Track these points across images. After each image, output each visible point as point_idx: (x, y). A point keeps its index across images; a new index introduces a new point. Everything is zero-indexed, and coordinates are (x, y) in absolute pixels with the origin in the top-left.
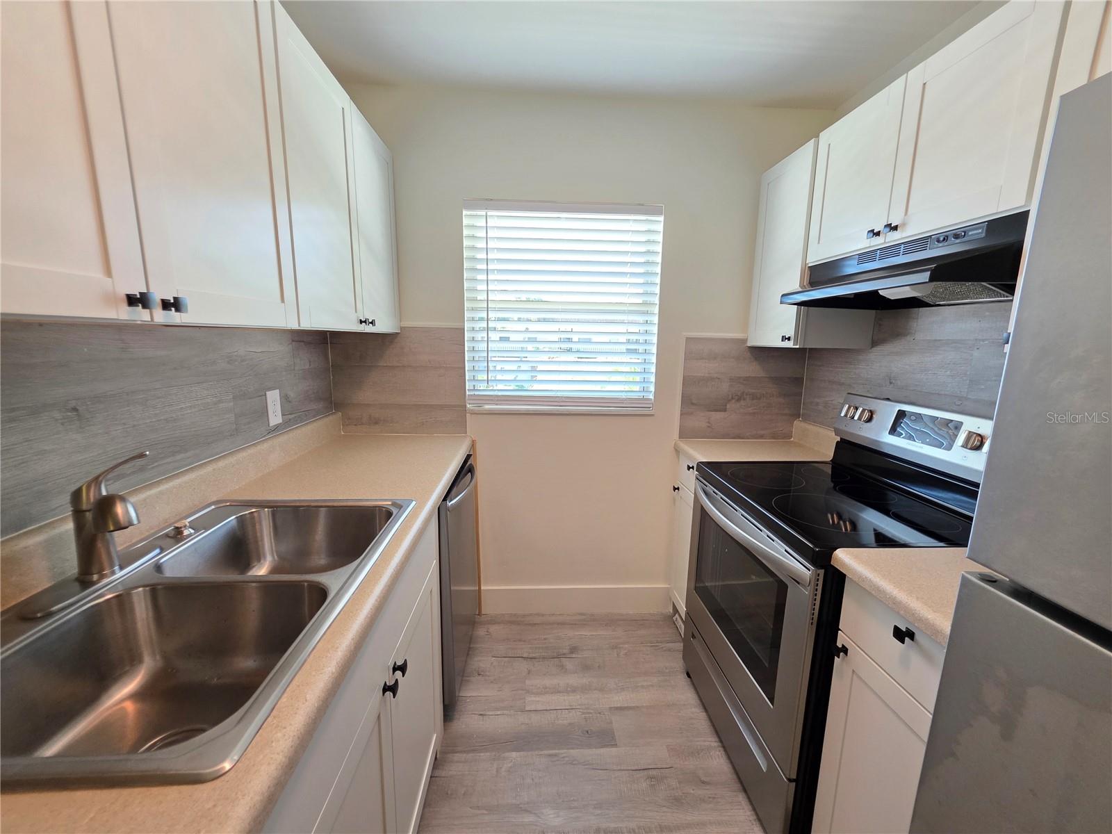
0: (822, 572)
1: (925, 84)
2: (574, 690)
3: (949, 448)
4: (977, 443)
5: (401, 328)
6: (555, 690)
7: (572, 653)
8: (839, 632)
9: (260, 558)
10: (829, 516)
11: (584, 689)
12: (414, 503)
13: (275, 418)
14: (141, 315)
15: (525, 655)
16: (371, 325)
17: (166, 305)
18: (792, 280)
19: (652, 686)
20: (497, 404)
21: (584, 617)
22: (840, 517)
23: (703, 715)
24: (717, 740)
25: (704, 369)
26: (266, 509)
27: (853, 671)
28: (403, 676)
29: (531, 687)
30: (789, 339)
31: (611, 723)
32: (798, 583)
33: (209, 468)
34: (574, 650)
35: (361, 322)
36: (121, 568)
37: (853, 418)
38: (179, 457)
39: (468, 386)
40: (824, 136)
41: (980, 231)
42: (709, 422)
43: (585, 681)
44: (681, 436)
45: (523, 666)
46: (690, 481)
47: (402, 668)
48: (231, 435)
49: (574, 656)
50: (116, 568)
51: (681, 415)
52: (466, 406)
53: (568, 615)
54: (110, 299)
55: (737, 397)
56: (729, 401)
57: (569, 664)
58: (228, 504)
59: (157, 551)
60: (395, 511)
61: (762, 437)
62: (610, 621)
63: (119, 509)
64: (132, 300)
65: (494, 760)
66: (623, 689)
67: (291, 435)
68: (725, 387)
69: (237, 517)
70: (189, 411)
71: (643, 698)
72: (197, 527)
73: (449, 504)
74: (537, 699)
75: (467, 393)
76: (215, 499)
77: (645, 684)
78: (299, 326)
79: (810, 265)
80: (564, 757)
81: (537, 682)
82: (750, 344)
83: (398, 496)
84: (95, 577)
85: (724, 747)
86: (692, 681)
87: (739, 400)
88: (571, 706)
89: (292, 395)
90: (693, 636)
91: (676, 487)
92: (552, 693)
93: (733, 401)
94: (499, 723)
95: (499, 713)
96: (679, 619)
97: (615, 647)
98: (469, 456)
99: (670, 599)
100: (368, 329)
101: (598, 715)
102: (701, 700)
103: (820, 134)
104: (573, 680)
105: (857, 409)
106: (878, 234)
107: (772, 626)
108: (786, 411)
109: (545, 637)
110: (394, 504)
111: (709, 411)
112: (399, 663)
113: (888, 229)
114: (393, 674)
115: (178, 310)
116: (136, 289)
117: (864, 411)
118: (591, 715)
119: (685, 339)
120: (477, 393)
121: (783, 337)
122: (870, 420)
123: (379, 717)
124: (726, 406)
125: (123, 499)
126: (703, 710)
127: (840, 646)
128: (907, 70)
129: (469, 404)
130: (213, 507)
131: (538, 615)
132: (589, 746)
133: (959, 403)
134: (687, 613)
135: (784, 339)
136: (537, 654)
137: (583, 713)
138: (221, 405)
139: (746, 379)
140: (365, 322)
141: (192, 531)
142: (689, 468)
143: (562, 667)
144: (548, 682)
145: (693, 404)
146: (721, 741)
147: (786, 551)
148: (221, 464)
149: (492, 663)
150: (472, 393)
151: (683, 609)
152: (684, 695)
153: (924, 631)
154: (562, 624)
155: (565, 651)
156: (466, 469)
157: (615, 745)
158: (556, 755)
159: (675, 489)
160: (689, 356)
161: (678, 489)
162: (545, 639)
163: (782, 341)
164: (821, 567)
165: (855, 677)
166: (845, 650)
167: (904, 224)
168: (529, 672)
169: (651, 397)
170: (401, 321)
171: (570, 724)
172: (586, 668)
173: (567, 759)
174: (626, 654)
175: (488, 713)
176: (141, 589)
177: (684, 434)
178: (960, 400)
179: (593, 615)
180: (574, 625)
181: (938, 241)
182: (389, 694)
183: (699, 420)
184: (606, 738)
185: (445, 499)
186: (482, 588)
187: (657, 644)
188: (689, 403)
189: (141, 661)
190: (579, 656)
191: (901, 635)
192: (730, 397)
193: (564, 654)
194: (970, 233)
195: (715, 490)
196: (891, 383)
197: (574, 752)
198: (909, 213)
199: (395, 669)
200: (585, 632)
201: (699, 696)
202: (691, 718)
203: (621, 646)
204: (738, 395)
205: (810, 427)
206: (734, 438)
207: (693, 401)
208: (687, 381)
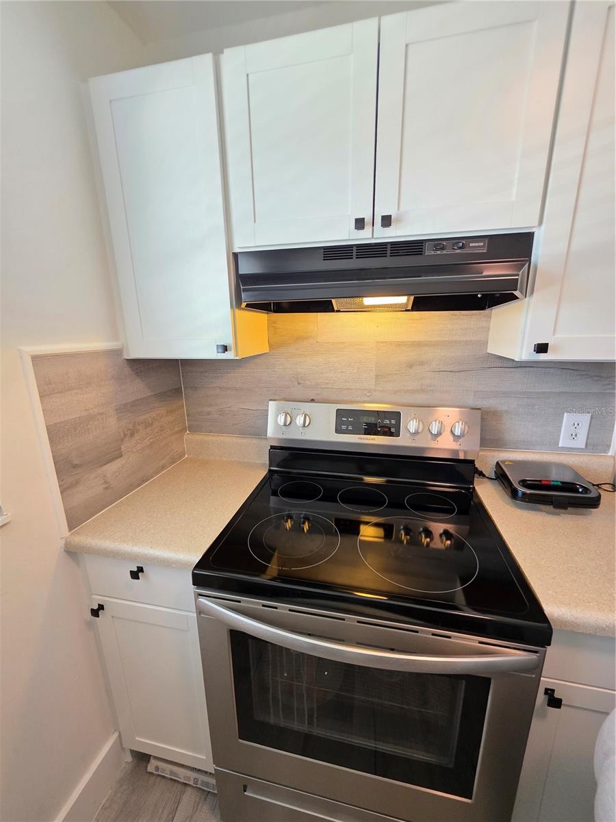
1: (407, 45)
25: (75, 405)
30: (224, 349)
41: (482, 244)
42: (105, 482)
44: (71, 527)
55: (129, 432)
56: (122, 440)
68: (113, 424)
79: (238, 250)
87: (132, 435)
91: (96, 607)
93: (127, 439)
108: (177, 429)
111: (101, 466)
119: (30, 360)
121: (218, 346)
124: (120, 449)
133: (369, 394)
139: (134, 404)
142: (135, 575)
145: (75, 466)
147: (480, 643)
161: (101, 607)
163: (217, 352)
177: (75, 519)
178: (370, 392)
192: (122, 435)
196: (299, 384)
204: (130, 429)
205: (210, 438)
206: (139, 485)
207: (75, 462)
208: (55, 434)
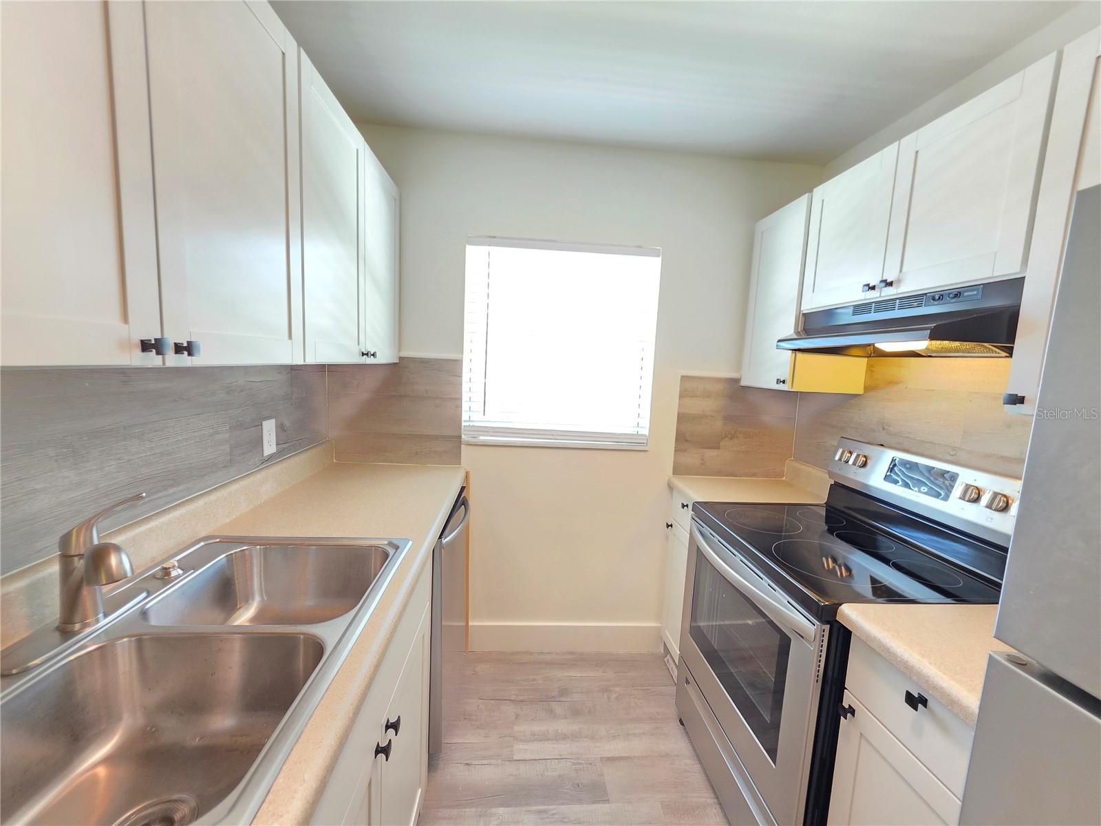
0: (827, 627)
1: (917, 152)
2: (565, 737)
3: (946, 498)
4: (974, 496)
5: (401, 358)
6: (544, 738)
7: (561, 695)
8: (845, 690)
9: (248, 599)
10: (824, 559)
11: (574, 737)
12: (411, 543)
13: (270, 447)
14: (152, 359)
15: (513, 698)
16: (372, 357)
17: (179, 349)
18: (787, 326)
19: (644, 734)
20: (492, 436)
21: (573, 656)
22: (835, 560)
23: (697, 767)
24: (713, 795)
25: (697, 406)
26: (258, 547)
27: (861, 734)
28: (396, 735)
29: (519, 734)
30: (784, 382)
31: (602, 775)
32: (802, 637)
33: (200, 503)
34: (564, 692)
35: (363, 354)
36: (106, 616)
37: (847, 462)
38: (171, 491)
39: (465, 417)
40: (819, 192)
41: (975, 292)
42: (702, 460)
43: (575, 727)
44: (674, 473)
45: (510, 710)
46: (685, 520)
47: (394, 726)
48: (224, 467)
49: (563, 699)
50: (101, 615)
51: (675, 451)
52: (461, 437)
53: (557, 654)
54: (124, 345)
55: (729, 436)
56: (723, 438)
57: (558, 708)
58: (218, 540)
59: (144, 595)
60: (391, 551)
61: (754, 475)
62: (600, 661)
63: (113, 560)
64: (145, 346)
65: (480, 816)
66: (614, 737)
67: (285, 464)
68: (718, 425)
69: (227, 556)
70: (185, 444)
71: (636, 746)
72: (186, 566)
73: (444, 541)
74: (526, 747)
75: (463, 424)
76: (203, 534)
77: (637, 731)
78: (305, 361)
79: (805, 312)
80: (553, 814)
81: (524, 728)
82: (743, 383)
83: (395, 536)
84: (77, 626)
85: (720, 804)
86: (685, 729)
87: (732, 438)
88: (560, 755)
89: (287, 424)
90: (687, 682)
91: (670, 524)
92: (541, 741)
93: (727, 439)
94: (487, 774)
95: (485, 762)
96: (670, 660)
97: (606, 690)
98: (463, 489)
99: (661, 638)
100: (370, 360)
101: (589, 766)
102: (695, 750)
103: (814, 190)
104: (563, 726)
105: (851, 453)
106: (873, 288)
107: (774, 680)
108: (778, 451)
109: (534, 677)
110: (391, 544)
111: (702, 448)
112: (392, 720)
113: (883, 284)
114: (386, 732)
115: (190, 354)
116: (152, 335)
117: (858, 456)
118: (581, 766)
119: (680, 377)
120: (471, 424)
121: (778, 380)
122: (864, 465)
123: (370, 784)
124: (719, 444)
125: (117, 549)
126: (697, 762)
127: (847, 707)
128: (899, 137)
129: (464, 435)
130: (202, 544)
131: (526, 652)
132: (580, 801)
133: (953, 453)
134: (681, 657)
135: (778, 381)
136: (526, 697)
137: (574, 764)
138: (218, 437)
139: (740, 418)
140: (367, 354)
141: (180, 572)
142: (683, 506)
143: (551, 711)
144: (537, 728)
145: (686, 441)
146: (717, 798)
147: (788, 602)
148: (213, 497)
149: (478, 706)
150: (467, 424)
151: (675, 650)
152: (676, 743)
153: (940, 700)
154: (551, 664)
155: (554, 694)
156: (461, 502)
157: (607, 801)
158: (545, 811)
159: (668, 526)
160: (683, 394)
161: (671, 526)
162: (534, 680)
163: (777, 383)
164: (828, 622)
165: (863, 741)
166: (852, 711)
167: (899, 281)
168: (517, 717)
169: (646, 432)
170: (400, 351)
171: (560, 776)
172: (575, 713)
173: (556, 816)
174: (616, 698)
175: (474, 762)
176: (125, 640)
177: (678, 470)
178: (954, 450)
179: (582, 654)
180: (563, 664)
181: (934, 299)
182: (382, 756)
183: (692, 458)
184: (596, 792)
185: (440, 537)
186: (470, 624)
187: (649, 688)
188: (683, 440)
189: (119, 719)
190: (569, 700)
191: (915, 701)
192: (724, 435)
193: (553, 697)
194: (966, 294)
195: (712, 532)
196: (884, 429)
197: (564, 809)
198: (904, 270)
199: (387, 727)
200: (575, 673)
201: (693, 747)
202: (685, 771)
203: (612, 689)
204: (731, 434)
205: (803, 467)
206: (727, 476)
207: (688, 438)
208: (682, 418)
